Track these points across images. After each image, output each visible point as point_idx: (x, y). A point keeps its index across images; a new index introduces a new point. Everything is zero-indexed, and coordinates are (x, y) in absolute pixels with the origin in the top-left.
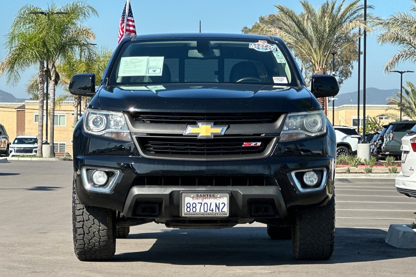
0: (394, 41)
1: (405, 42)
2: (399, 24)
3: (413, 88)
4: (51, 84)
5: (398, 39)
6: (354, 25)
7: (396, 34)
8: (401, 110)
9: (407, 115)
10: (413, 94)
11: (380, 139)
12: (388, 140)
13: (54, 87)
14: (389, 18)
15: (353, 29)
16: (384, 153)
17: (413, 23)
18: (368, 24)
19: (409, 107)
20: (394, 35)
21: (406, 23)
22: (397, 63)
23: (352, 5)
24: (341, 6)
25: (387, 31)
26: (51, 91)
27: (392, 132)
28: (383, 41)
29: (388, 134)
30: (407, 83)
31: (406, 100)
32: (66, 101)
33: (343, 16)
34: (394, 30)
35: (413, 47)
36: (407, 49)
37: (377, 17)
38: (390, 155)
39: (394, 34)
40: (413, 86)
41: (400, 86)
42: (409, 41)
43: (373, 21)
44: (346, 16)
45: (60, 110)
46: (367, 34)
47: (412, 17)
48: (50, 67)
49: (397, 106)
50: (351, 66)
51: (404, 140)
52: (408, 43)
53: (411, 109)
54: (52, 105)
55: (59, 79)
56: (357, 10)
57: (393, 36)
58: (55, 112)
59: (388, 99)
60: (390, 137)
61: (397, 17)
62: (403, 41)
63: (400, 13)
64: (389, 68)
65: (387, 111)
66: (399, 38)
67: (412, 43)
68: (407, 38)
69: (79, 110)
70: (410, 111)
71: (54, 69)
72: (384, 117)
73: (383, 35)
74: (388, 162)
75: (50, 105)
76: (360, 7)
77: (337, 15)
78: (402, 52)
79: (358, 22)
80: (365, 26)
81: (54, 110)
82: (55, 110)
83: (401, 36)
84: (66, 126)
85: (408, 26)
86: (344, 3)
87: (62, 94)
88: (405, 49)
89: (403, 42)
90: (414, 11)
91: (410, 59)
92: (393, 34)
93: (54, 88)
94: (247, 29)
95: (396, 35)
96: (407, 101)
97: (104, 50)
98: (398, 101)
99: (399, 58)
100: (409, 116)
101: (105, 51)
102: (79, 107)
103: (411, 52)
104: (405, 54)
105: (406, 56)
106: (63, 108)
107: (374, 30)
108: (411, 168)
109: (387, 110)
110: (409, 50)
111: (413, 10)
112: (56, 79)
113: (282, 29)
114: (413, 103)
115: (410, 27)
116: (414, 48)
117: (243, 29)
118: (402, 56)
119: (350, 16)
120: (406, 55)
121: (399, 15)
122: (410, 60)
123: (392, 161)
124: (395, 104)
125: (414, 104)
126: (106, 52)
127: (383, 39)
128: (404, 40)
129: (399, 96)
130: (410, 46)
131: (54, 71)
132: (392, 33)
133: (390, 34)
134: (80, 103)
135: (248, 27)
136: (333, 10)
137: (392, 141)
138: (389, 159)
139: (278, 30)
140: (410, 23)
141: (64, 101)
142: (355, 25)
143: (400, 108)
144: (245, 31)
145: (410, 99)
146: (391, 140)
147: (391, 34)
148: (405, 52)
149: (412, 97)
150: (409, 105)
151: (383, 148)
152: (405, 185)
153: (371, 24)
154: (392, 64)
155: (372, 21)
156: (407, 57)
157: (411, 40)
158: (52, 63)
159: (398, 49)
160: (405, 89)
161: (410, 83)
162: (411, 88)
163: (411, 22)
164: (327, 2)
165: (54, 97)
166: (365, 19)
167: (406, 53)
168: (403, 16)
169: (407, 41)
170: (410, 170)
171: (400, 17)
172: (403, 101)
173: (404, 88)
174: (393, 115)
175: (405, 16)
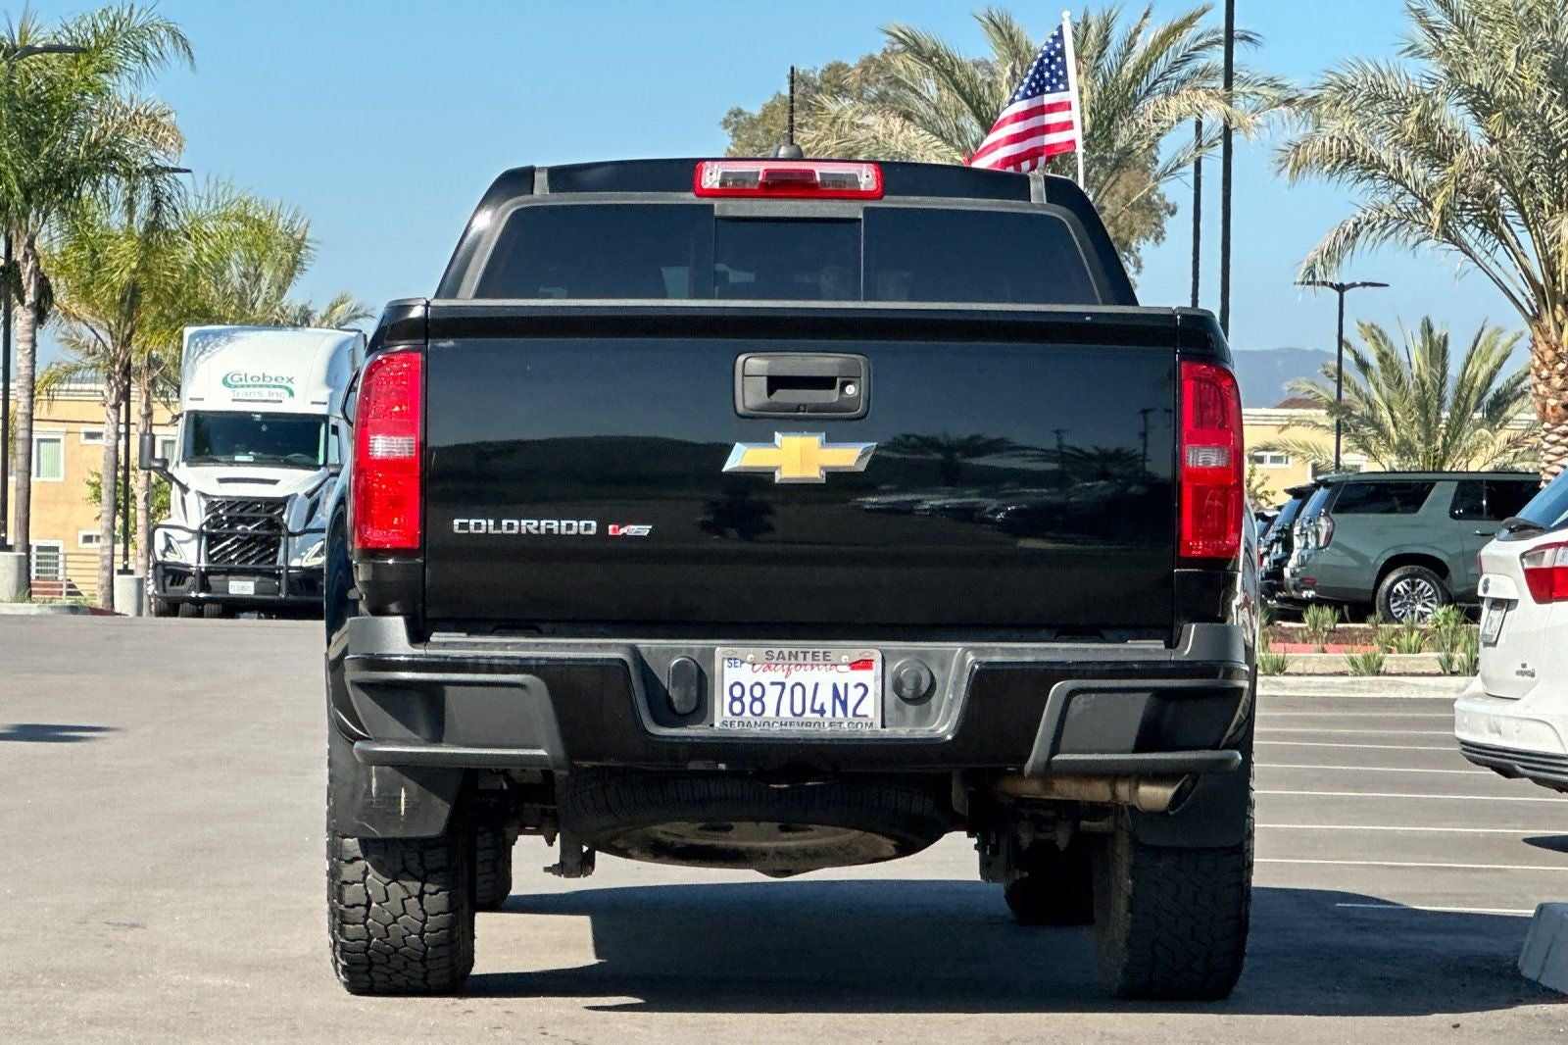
0: (1339, 167)
1: (1381, 173)
2: (1354, 105)
3: (1385, 348)
4: (22, 317)
5: (1350, 161)
6: (1184, 106)
7: (1346, 142)
8: (1339, 429)
9: (1360, 447)
10: (1383, 370)
11: (1278, 540)
12: (1312, 544)
13: (34, 331)
14: (1320, 81)
15: (1179, 120)
16: (1294, 593)
17: (1408, 101)
18: (1239, 102)
19: (1368, 417)
20: (1338, 145)
21: (1382, 103)
22: (1350, 251)
23: (1175, 30)
24: (1138, 31)
25: (1310, 130)
26: (21, 346)
27: (1326, 515)
28: (1297, 167)
29: (1310, 521)
30: (1362, 326)
31: (1357, 393)
32: (72, 386)
33: (1142, 70)
34: (1338, 126)
35: (1411, 190)
36: (1387, 200)
37: (1271, 76)
38: (1319, 602)
39: (1339, 140)
40: (1385, 340)
41: (1336, 339)
42: (1394, 171)
43: (1257, 94)
44: (1153, 70)
45: (52, 417)
46: (1234, 140)
47: (1408, 78)
48: (18, 256)
49: (1323, 412)
50: (1132, 259)
51: (1494, 558)
52: (1391, 178)
53: (1379, 427)
54: (24, 401)
55: (51, 301)
56: (1196, 49)
57: (1335, 151)
58: (34, 428)
59: (1287, 388)
60: (1317, 534)
61: (1350, 80)
62: (1372, 166)
63: (1359, 61)
64: (1319, 268)
65: (1286, 432)
66: (1355, 158)
67: (1407, 177)
68: (1387, 157)
69: (123, 419)
70: (1373, 432)
71: (31, 263)
72: (1268, 455)
73: (1298, 147)
74: (1311, 630)
75: (18, 402)
76: (1210, 39)
77: (1121, 68)
78: (1369, 211)
79: (1201, 93)
80: (1228, 109)
81: (32, 420)
82: (34, 417)
83: (1365, 150)
84: (61, 479)
85: (1390, 113)
86: (1147, 21)
87: (59, 359)
88: (1380, 197)
89: (1372, 171)
90: (1412, 55)
91: (1397, 237)
92: (1335, 142)
93: (30, 335)
94: (741, 118)
95: (1348, 147)
96: (1360, 398)
97: (220, 193)
98: (1326, 396)
99: (1358, 234)
100: (1367, 449)
101: (223, 193)
102: (123, 408)
103: (1405, 210)
104: (1379, 219)
105: (1384, 227)
106: (61, 410)
107: (1259, 126)
108: (1524, 666)
109: (1285, 427)
110: (1394, 202)
111: (1409, 53)
112: (39, 301)
113: (912, 120)
114: (1382, 404)
115: (1400, 115)
116: (1412, 197)
117: (726, 115)
118: (1370, 226)
119: (1170, 71)
120: (1383, 221)
121: (1356, 71)
122: (1401, 242)
123: (1326, 626)
124: (1318, 406)
125: (1386, 408)
126: (226, 199)
127: (1296, 159)
128: (1377, 167)
129: (1331, 376)
130: (1399, 188)
131: (31, 272)
132: (1331, 139)
133: (1324, 143)
134: (125, 395)
135: (745, 109)
136: (1104, 49)
137: (1324, 547)
138: (1316, 618)
139: (896, 123)
140: (1400, 104)
141: (65, 387)
142: (1190, 106)
143: (1335, 422)
144: (734, 126)
145: (1372, 387)
146: (1321, 544)
147: (1327, 141)
148: (1381, 210)
149: (1380, 380)
150: (1366, 410)
151: (1293, 575)
152: (1500, 732)
153: (1248, 102)
154: (1332, 255)
155: (1252, 93)
156: (1387, 231)
157: (1403, 165)
158: (26, 240)
159: (1353, 198)
160: (1355, 352)
161: (1373, 326)
162: (1378, 345)
163: (1404, 99)
164: (1086, 16)
165: (33, 371)
166: (1228, 84)
167: (1383, 215)
168: (1374, 76)
169: (1388, 168)
170: (1518, 673)
171: (1360, 80)
172: (1345, 395)
173: (1348, 346)
174: (1307, 447)
175: (1378, 75)
